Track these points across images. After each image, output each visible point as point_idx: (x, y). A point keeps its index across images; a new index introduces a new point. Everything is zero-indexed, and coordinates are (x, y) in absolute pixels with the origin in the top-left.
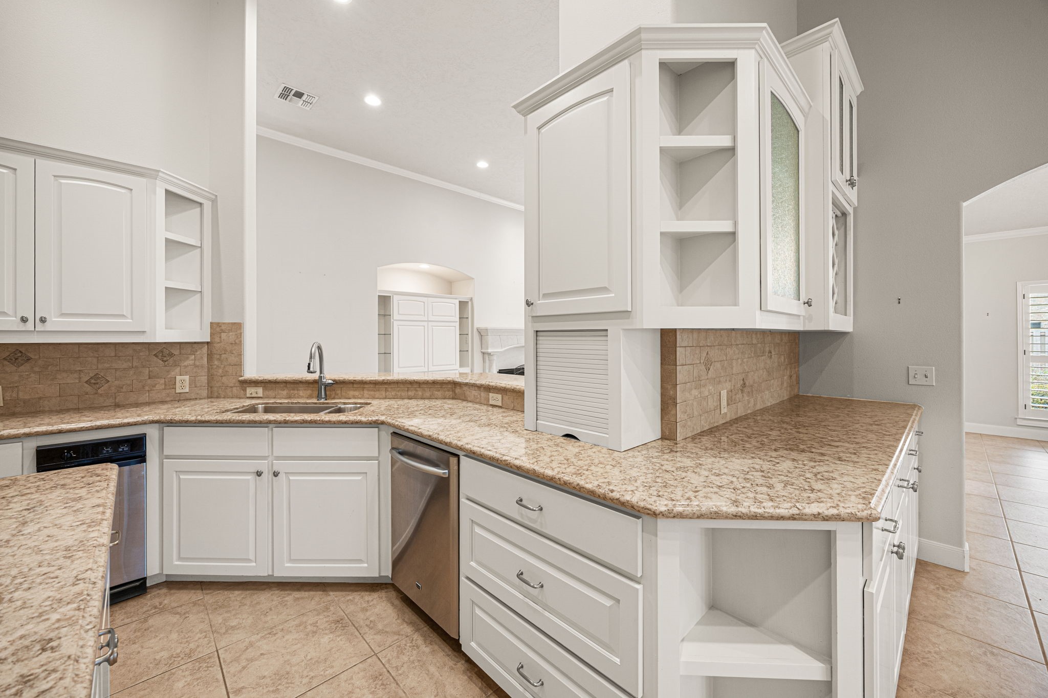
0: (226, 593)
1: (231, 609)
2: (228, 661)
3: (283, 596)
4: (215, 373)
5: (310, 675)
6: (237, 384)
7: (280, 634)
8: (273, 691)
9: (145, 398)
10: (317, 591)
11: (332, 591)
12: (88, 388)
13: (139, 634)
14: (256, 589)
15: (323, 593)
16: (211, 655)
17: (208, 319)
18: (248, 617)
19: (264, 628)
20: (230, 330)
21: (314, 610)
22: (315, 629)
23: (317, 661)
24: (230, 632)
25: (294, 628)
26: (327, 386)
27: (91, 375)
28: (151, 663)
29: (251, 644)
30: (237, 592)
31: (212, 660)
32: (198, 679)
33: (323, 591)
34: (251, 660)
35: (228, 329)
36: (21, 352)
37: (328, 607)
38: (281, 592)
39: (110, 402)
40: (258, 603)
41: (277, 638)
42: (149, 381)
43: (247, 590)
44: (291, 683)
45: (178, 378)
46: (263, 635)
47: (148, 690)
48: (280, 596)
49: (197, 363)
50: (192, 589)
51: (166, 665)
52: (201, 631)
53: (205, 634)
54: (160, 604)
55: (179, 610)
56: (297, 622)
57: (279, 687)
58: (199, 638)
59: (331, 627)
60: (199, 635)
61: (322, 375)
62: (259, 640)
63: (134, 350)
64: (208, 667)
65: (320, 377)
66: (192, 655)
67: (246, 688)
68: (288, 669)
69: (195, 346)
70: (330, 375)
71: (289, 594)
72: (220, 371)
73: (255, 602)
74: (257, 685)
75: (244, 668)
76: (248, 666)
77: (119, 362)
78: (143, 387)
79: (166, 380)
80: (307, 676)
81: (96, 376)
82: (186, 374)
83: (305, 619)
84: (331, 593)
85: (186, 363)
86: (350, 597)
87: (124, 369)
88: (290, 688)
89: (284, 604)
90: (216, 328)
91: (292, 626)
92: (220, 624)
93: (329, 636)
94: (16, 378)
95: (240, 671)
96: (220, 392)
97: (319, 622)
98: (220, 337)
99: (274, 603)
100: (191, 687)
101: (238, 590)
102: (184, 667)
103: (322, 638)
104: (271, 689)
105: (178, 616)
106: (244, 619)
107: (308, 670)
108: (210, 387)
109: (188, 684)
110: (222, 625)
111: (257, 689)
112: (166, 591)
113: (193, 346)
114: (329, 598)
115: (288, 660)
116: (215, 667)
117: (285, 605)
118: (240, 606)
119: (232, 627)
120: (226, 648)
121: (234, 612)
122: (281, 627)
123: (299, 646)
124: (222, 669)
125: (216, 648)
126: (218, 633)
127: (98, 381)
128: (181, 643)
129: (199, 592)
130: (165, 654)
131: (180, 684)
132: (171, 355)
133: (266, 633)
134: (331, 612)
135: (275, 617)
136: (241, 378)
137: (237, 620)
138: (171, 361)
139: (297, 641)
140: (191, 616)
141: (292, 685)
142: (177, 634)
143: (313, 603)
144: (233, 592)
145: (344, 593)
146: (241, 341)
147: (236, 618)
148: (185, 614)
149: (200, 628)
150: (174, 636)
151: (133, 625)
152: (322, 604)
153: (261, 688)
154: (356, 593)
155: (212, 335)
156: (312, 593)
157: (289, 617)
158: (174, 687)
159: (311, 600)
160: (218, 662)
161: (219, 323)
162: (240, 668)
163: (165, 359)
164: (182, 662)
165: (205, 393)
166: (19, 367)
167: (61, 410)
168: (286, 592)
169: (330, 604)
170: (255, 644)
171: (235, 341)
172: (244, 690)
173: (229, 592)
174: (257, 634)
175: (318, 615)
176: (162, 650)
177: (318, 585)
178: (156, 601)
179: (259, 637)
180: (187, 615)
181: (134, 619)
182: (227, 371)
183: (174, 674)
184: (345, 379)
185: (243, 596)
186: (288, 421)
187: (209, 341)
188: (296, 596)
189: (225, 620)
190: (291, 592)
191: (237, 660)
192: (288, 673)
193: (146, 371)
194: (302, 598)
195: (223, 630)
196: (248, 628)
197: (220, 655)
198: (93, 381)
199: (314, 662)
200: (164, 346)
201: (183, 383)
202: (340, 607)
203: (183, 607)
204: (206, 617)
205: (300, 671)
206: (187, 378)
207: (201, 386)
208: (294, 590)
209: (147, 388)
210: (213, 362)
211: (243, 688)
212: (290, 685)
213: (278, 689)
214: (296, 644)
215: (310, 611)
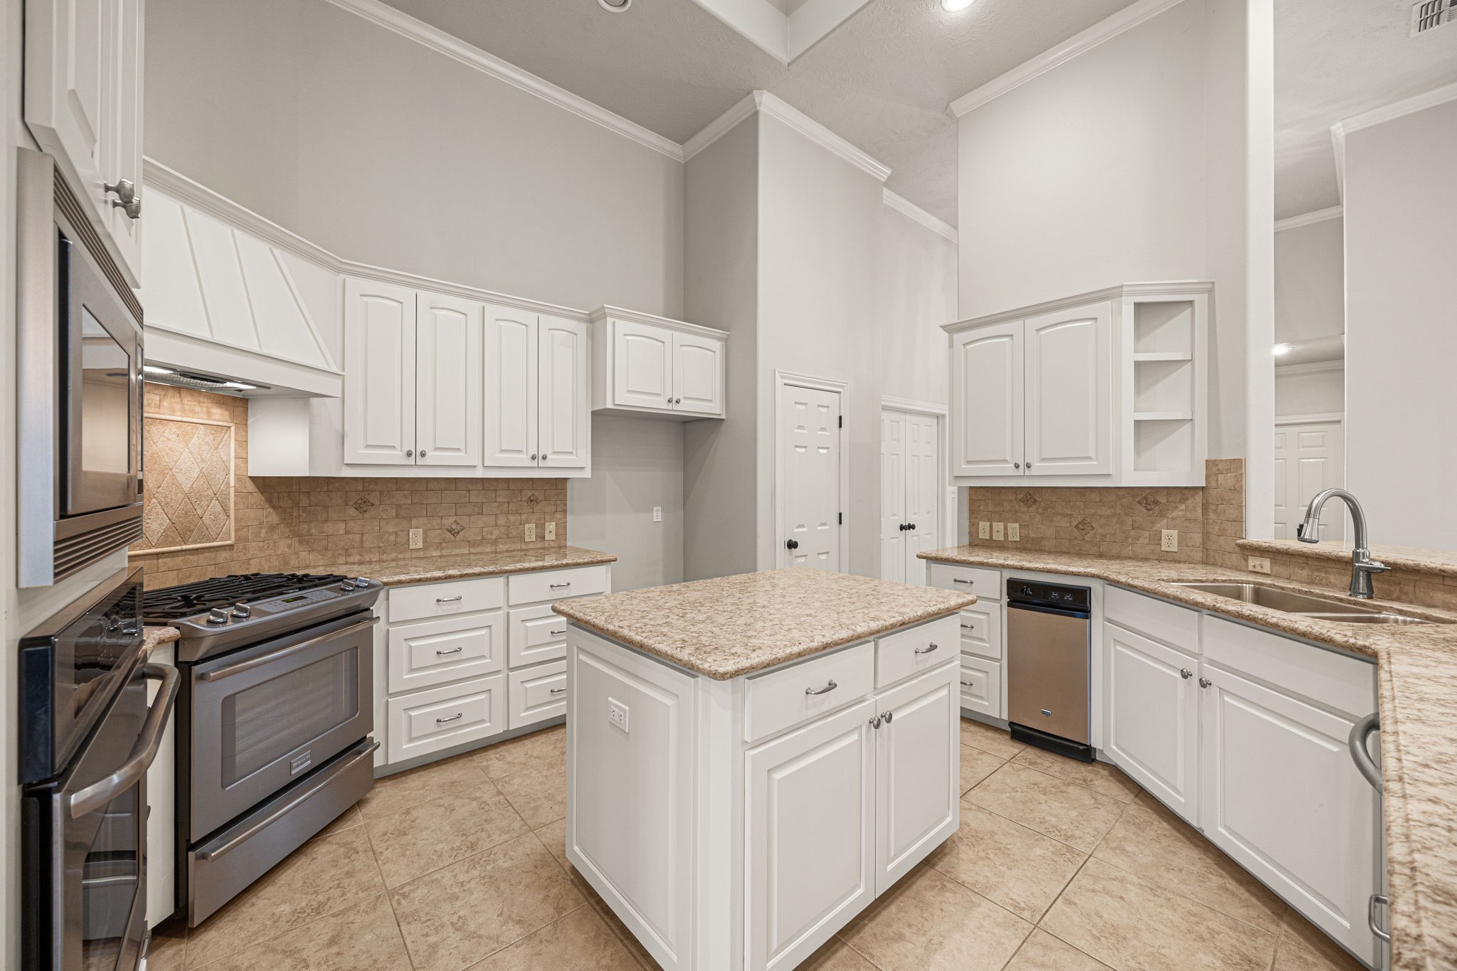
0: (1155, 816)
1: (1141, 834)
2: (1088, 872)
3: (1212, 871)
4: (1211, 530)
5: (1143, 965)
6: (1237, 550)
7: (1160, 901)
8: (1093, 935)
9: (1128, 551)
10: (1265, 905)
11: (1290, 925)
12: (1076, 533)
13: (1054, 790)
14: (1189, 839)
15: (1271, 914)
16: (1082, 854)
17: (1203, 455)
18: (1149, 856)
19: (1152, 879)
20: (1229, 471)
21: (1233, 919)
22: (1207, 936)
23: (1168, 965)
24: (1118, 851)
25: (1183, 910)
26: (1369, 572)
27: (1080, 520)
28: (1039, 818)
29: (1123, 880)
30: (1165, 825)
31: (1078, 858)
32: (1053, 861)
33: (1273, 913)
34: (1106, 891)
35: (1226, 468)
36: (1030, 494)
37: (1257, 934)
38: (1215, 866)
39: (1094, 550)
40: (1174, 853)
41: (1153, 901)
42: (1132, 533)
43: (1178, 831)
44: (1117, 949)
45: (1164, 532)
46: (1144, 884)
47: (1019, 834)
48: (1207, 867)
49: (1189, 515)
50: (1128, 789)
51: (1046, 828)
52: (1096, 829)
53: (1096, 833)
54: (1092, 780)
55: (1099, 797)
56: (1195, 909)
57: (1102, 939)
58: (1089, 833)
59: (1231, 955)
60: (1090, 831)
61: (1361, 550)
62: (1134, 884)
63: (1118, 496)
64: (1069, 860)
65: (1356, 554)
66: (1069, 840)
67: (1077, 908)
68: (1128, 936)
69: (1186, 492)
70: (1379, 552)
71: (1221, 876)
72: (1217, 528)
73: (1173, 849)
74: (1087, 914)
75: (1094, 891)
76: (1099, 894)
77: (1103, 508)
78: (1126, 538)
79: (1151, 533)
80: (1140, 963)
81: (1083, 522)
82: (1174, 527)
83: (1208, 915)
84: (1284, 926)
85: (1174, 514)
86: (1310, 959)
87: (1108, 516)
88: (1110, 951)
89: (1202, 879)
90: (1213, 467)
91: (1183, 908)
92: (1117, 838)
93: (1215, 961)
94: (1027, 518)
95: (1088, 890)
96: (1217, 558)
97: (1221, 935)
98: (1217, 480)
99: (1192, 868)
100: (1044, 861)
101: (1169, 823)
102: (1054, 842)
103: (1204, 953)
104: (1095, 932)
105: (1093, 801)
106: (1142, 853)
107: (1148, 960)
108: (1205, 549)
109: (1044, 857)
110: (1118, 840)
111: (1084, 919)
112: (1107, 774)
113: (1183, 493)
114: (1273, 928)
115: (1139, 930)
116: (1074, 866)
117: (1201, 881)
118: (1153, 839)
119: (1124, 850)
120: (1098, 860)
121: (1141, 839)
122: (1169, 895)
123: (1167, 930)
124: (1077, 873)
125: (1092, 854)
126: (1107, 843)
127: (1085, 527)
128: (1072, 823)
129: (1132, 796)
130: (1053, 820)
131: (1039, 852)
132: (1156, 503)
133: (1149, 885)
134: (1253, 944)
135: (1176, 881)
136: (1240, 541)
137: (1136, 849)
138: (1156, 509)
139: (1169, 925)
140: (1102, 810)
141: (1116, 952)
142: (1077, 814)
143: (1242, 911)
144: (1161, 821)
145: (1305, 943)
146: (1241, 487)
147: (1136, 846)
148: (1100, 804)
149: (1098, 826)
150: (1073, 814)
151: (1057, 781)
152: (1253, 925)
153: (1088, 921)
154: (1328, 963)
155: (1208, 477)
156: (1254, 900)
157: (1193, 896)
158: (1034, 849)
159: (1243, 907)
160: (1081, 864)
161: (1215, 461)
162: (1091, 887)
163: (1149, 507)
164: (1057, 838)
165: (1198, 555)
166: (1029, 507)
167: (1058, 552)
168: (1220, 871)
169: (1264, 935)
170: (1127, 883)
171: (1234, 486)
172: (1073, 906)
173: (1158, 818)
174: (1139, 878)
175: (1231, 928)
176: (1056, 816)
177: (1275, 902)
178: (1090, 776)
179: (1136, 880)
180: (1100, 807)
181: (1062, 777)
182: (1224, 530)
183: (1044, 840)
184: (1419, 565)
185: (1165, 833)
186: (1218, 608)
187: (1204, 485)
188: (1228, 885)
189: (1125, 839)
190: (1227, 876)
191: (1096, 878)
192: (1124, 939)
193: (1129, 520)
194: (1233, 894)
195: (1113, 845)
196: (1137, 864)
197: (1088, 861)
198: (1081, 527)
199: (1163, 960)
200: (1148, 491)
201: (1170, 539)
202: (1275, 951)
203: (1105, 798)
204: (1113, 822)
205: (1139, 951)
206: (1175, 533)
207: (1193, 546)
208: (1234, 877)
209: (1130, 540)
210: (1209, 515)
211: (1075, 904)
212: (1115, 949)
213: (1100, 939)
214: (1165, 926)
215: (1225, 915)
